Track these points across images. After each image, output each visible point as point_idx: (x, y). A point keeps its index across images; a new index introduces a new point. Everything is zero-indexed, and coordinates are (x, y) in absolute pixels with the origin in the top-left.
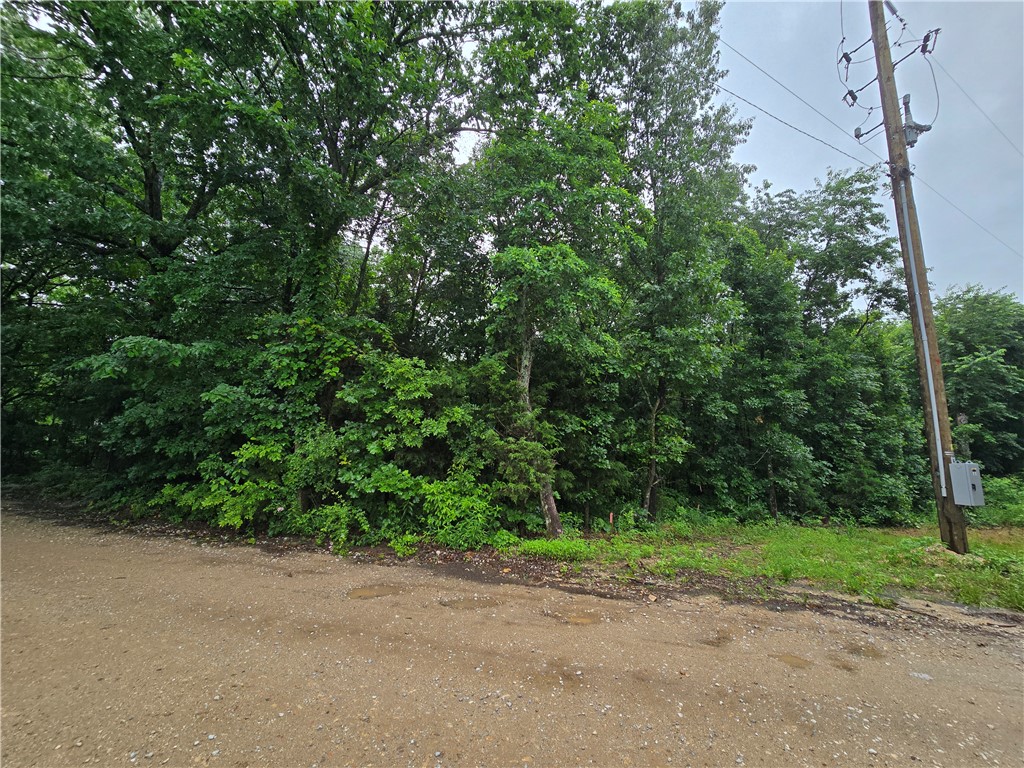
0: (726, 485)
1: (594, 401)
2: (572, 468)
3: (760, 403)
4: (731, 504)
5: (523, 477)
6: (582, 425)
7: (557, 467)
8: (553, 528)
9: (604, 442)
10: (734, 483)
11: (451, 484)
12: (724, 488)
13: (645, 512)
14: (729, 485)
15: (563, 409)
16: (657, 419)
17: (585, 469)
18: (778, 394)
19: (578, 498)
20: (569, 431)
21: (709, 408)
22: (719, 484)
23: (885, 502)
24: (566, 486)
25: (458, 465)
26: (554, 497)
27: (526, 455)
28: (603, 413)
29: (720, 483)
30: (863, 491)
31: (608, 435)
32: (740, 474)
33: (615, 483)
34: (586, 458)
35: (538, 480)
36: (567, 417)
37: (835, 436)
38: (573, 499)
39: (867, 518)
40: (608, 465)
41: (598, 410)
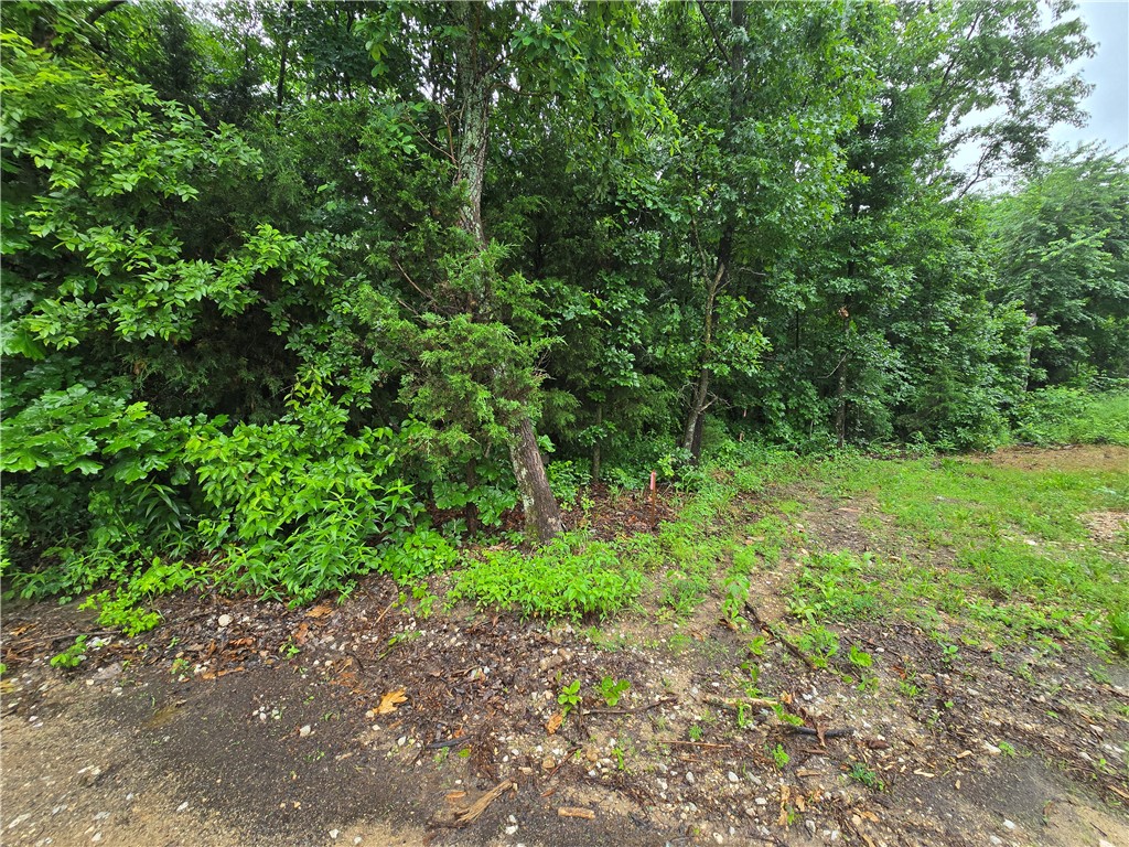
0: (783, 406)
1: (616, 265)
2: (572, 387)
3: (851, 286)
4: (786, 431)
5: (459, 411)
6: (594, 306)
7: (546, 385)
8: (540, 515)
9: (631, 341)
10: (792, 402)
11: (284, 432)
12: (780, 410)
13: (687, 455)
14: (787, 407)
15: (559, 276)
16: (716, 303)
17: (594, 388)
18: (877, 272)
19: (584, 437)
20: (570, 316)
21: (779, 292)
22: (774, 405)
23: (970, 422)
24: (563, 419)
25: (308, 385)
26: (542, 448)
27: (466, 354)
28: (629, 289)
29: (774, 403)
30: (945, 408)
31: (637, 329)
32: (801, 391)
33: (646, 411)
34: (597, 370)
35: (501, 416)
36: (566, 290)
37: (915, 339)
38: (575, 441)
39: (945, 444)
40: (636, 380)
41: (622, 281)
